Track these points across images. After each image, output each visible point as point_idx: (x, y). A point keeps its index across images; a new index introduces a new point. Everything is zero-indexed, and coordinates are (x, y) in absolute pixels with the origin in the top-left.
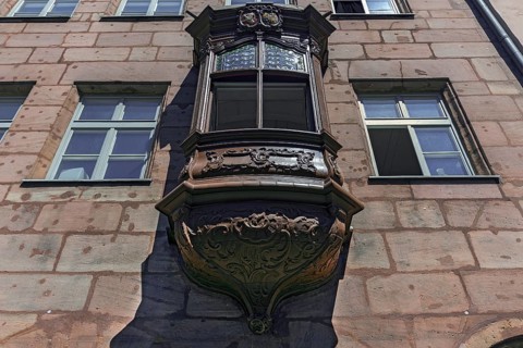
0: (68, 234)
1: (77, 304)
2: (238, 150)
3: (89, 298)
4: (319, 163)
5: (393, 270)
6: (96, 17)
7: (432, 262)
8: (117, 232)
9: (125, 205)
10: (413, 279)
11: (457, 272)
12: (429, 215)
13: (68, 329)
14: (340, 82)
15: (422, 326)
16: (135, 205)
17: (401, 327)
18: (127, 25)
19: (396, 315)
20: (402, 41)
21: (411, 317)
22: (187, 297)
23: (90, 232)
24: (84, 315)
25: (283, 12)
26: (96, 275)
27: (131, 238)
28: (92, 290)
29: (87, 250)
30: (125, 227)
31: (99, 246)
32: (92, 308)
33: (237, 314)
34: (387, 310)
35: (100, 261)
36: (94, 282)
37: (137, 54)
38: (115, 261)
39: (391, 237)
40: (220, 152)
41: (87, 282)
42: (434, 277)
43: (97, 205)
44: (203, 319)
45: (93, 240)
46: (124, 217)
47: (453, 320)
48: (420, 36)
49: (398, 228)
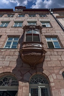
0: (6, 55)
1: (8, 65)
2: (30, 44)
3: (9, 64)
4: (41, 46)
5: (51, 61)
6: (10, 27)
7: (56, 59)
8: (13, 55)
9: (14, 52)
10: (54, 62)
11: (59, 61)
12: (56, 53)
13: (6, 68)
14: (43, 36)
15: (55, 68)
16: (15, 52)
17: (52, 68)
18: (14, 28)
19: (51, 67)
20: (51, 30)
21: (53, 67)
22: (23, 64)
23: (9, 55)
24: (9, 67)
25: (36, 26)
26: (10, 61)
28: (10, 63)
29: (9, 58)
30: (14, 55)
31: (11, 57)
32: (10, 66)
33: (30, 66)
34: (50, 66)
35: (11, 59)
37: (16, 32)
38: (13, 59)
39: (50, 56)
40: (27, 44)
41: (9, 62)
42: (56, 61)
43: (10, 52)
44: (25, 67)
45: (10, 56)
46: (14, 53)
47: (59, 67)
48: (54, 30)
49: (51, 55)
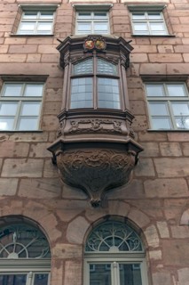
0: (5, 158)
1: (12, 192)
3: (18, 189)
4: (124, 128)
5: (156, 177)
6: (6, 35)
7: (175, 173)
8: (28, 157)
9: (31, 143)
10: (165, 181)
11: (185, 178)
12: (175, 150)
15: (168, 203)
16: (36, 144)
17: (158, 204)
18: (24, 40)
19: (156, 198)
20: (168, 52)
21: (163, 199)
22: (62, 188)
23: (15, 157)
24: (16, 197)
26: (20, 179)
27: (35, 161)
28: (18, 185)
29: (15, 166)
30: (31, 155)
31: (21, 165)
32: (19, 194)
33: (85, 197)
34: (153, 196)
35: (21, 172)
36: (19, 182)
37: (31, 58)
38: (27, 172)
39: (156, 161)
41: (15, 182)
42: (175, 180)
43: (17, 144)
44: (70, 200)
45: (17, 162)
46: (31, 150)
47: (182, 201)
49: (160, 156)
